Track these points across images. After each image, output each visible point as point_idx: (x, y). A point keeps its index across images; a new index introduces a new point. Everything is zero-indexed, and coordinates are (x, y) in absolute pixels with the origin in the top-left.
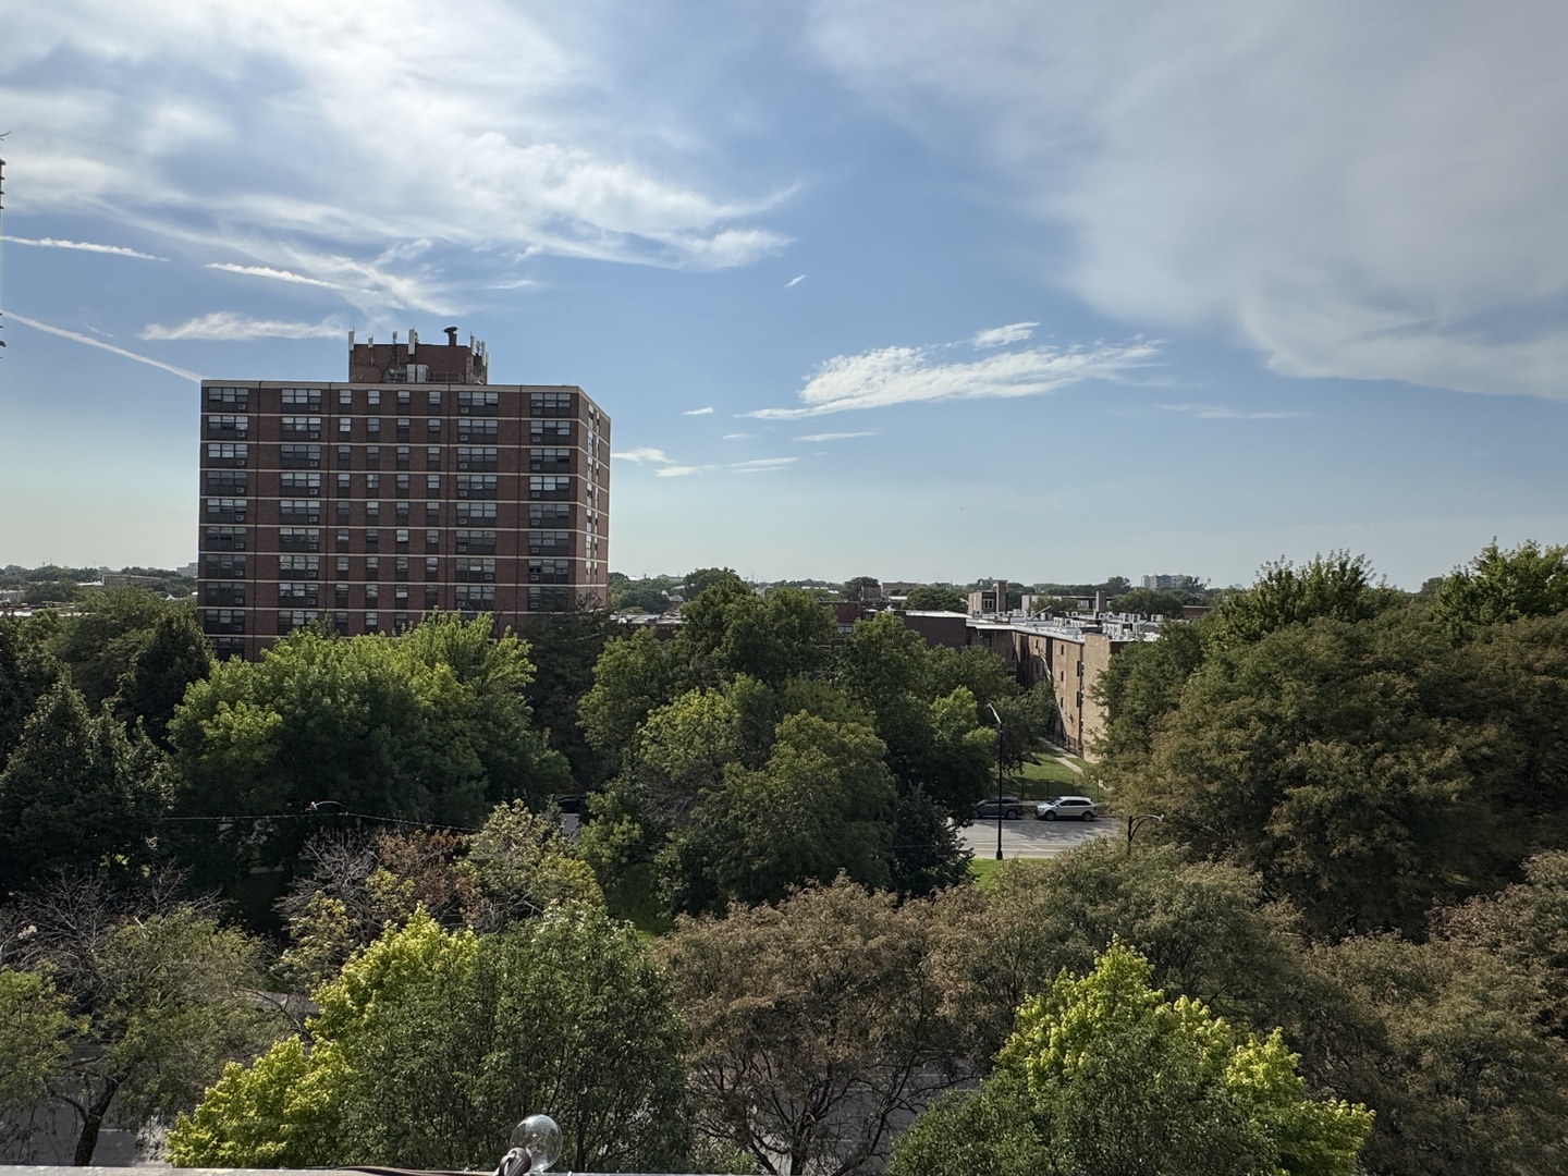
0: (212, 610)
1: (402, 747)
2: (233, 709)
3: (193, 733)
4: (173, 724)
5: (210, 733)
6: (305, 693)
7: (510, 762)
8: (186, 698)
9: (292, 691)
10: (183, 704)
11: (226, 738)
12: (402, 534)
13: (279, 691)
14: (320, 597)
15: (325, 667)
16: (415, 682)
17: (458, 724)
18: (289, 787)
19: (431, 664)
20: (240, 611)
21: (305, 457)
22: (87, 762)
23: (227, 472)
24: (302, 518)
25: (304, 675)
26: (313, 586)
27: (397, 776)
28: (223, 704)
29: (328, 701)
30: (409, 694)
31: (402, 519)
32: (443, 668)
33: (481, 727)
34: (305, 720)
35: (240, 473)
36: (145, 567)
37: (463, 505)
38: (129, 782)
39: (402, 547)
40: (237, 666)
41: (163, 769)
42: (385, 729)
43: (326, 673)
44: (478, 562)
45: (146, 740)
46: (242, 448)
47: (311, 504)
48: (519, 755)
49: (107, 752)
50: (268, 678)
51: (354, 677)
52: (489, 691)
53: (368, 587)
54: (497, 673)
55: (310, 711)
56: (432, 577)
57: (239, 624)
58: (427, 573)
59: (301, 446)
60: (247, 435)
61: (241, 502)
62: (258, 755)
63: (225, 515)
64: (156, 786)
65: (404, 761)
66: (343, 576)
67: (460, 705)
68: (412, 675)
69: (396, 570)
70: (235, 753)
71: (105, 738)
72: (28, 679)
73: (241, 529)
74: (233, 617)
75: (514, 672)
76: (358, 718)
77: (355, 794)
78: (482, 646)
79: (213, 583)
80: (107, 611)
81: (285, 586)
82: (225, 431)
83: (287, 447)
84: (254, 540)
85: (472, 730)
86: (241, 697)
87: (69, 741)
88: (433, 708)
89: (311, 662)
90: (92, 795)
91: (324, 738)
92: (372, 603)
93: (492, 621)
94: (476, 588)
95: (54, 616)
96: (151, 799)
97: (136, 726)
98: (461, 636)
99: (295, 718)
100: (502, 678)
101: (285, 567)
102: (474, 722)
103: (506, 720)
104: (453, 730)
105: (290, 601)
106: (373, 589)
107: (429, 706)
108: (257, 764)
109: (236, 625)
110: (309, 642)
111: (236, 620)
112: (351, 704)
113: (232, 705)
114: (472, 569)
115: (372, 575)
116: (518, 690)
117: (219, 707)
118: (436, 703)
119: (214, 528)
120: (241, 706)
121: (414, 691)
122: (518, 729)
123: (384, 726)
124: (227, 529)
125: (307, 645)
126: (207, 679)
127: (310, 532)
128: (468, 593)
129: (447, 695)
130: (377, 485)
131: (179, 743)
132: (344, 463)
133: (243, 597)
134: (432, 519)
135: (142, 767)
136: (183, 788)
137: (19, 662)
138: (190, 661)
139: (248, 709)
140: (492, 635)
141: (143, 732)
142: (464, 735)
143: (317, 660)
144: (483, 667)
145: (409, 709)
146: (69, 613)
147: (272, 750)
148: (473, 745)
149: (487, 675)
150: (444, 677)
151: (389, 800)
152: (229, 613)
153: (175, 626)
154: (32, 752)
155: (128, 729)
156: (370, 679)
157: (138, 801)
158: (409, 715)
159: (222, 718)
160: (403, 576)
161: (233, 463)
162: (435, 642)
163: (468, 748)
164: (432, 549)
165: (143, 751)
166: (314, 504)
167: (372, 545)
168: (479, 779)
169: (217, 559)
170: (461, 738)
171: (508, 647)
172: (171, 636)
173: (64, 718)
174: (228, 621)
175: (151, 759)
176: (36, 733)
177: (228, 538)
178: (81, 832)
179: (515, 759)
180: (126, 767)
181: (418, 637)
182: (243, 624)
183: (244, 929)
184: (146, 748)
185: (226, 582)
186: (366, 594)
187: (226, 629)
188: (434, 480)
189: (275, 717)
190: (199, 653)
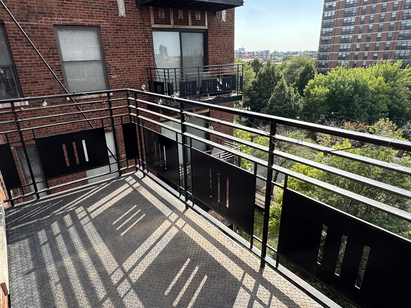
0: (320, 61)
1: (362, 101)
2: (318, 87)
3: (308, 93)
4: (304, 90)
5: (312, 93)
6: (336, 84)
7: (398, 109)
8: (308, 84)
9: (333, 83)
10: (307, 85)
11: (315, 94)
12: (379, 35)
13: (330, 83)
14: (350, 57)
15: (343, 77)
16: (370, 82)
17: (381, 96)
18: (329, 108)
19: (377, 77)
20: (327, 62)
21: (351, 12)
22: (285, 97)
23: (328, 21)
24: (347, 32)
25: (337, 79)
26: (348, 53)
27: (359, 109)
28: (316, 86)
29: (342, 86)
30: (367, 86)
31: (380, 30)
32: (381, 78)
33: (390, 97)
34: (335, 91)
35: (332, 21)
36: (309, 50)
37: (403, 22)
38: (293, 103)
39: (379, 39)
40: (321, 76)
41: (301, 100)
42: (357, 95)
43: (343, 79)
44: (406, 42)
45: (298, 93)
46: (334, 12)
47: (351, 28)
48: (402, 107)
49: (290, 95)
50: (328, 79)
51: (351, 80)
52: (396, 86)
53: (365, 53)
54: (400, 80)
55: (337, 89)
56: (387, 49)
57: (327, 65)
58: (386, 47)
59: (350, 9)
60: (336, 8)
61: (331, 29)
62: (322, 99)
63: (327, 34)
64: (299, 104)
65: (361, 105)
66: (358, 50)
67: (384, 90)
68: (370, 80)
69: (375, 47)
70: (317, 98)
71: (289, 92)
72: (277, 78)
73: (330, 38)
74: (325, 63)
75: (406, 80)
76: (350, 92)
77: (346, 112)
78: (396, 72)
79: (321, 54)
80: (296, 62)
81: (340, 54)
82: (330, 8)
83: (347, 10)
84: (333, 41)
85: (387, 98)
86: (321, 84)
87: (283, 92)
88: (374, 90)
89: (339, 75)
90: (286, 105)
91: (340, 97)
92: (365, 58)
93: (402, 63)
94: (403, 51)
95: (286, 63)
96: (297, 107)
97: (296, 90)
98: (390, 68)
99: (333, 91)
100: (402, 82)
101: (341, 48)
102: (388, 96)
103: (400, 96)
104: (380, 97)
105: (341, 58)
106: (366, 53)
107: (373, 90)
108: (322, 101)
109: (326, 65)
110: (340, 70)
111: (326, 64)
112: (349, 88)
113: (318, 86)
114: (403, 45)
115: (367, 49)
116: (407, 86)
117: (315, 86)
118: (376, 89)
119: (323, 38)
120: (320, 86)
121: (369, 85)
122: (404, 99)
123: (357, 94)
124: (327, 38)
125: (339, 71)
126: (313, 79)
127: (350, 37)
128: (399, 54)
129: (380, 87)
130: (373, 19)
131: (306, 95)
132: (364, 13)
133: (329, 57)
134: (391, 28)
135: (296, 100)
136: (305, 105)
137: (275, 74)
138: (311, 75)
139: (322, 87)
140: (401, 68)
141: (297, 91)
142: (384, 99)
143: (341, 75)
144: (395, 78)
145: (366, 90)
146: (289, 63)
147: (326, 98)
148: (386, 103)
149: (396, 81)
150: (380, 81)
151: (355, 115)
152: (324, 62)
153: (309, 65)
154: (276, 94)
155: (294, 91)
156: (356, 81)
157: (295, 107)
158: (366, 92)
159: (315, 89)
160: (377, 49)
161: (330, 18)
162: (380, 70)
163: (384, 103)
164: (389, 39)
165: (297, 96)
166: (352, 27)
167: (368, 39)
168: (386, 113)
169: (323, 47)
170: (382, 100)
171: (406, 72)
172: (308, 68)
173: (282, 87)
174: (324, 64)
175: (299, 98)
176: (277, 90)
177: (326, 41)
178: (283, 112)
179: (400, 108)
180: (293, 99)
181: (374, 69)
182: (328, 65)
183: (312, 139)
184: (298, 95)
185: (325, 53)
186: (364, 55)
187: (323, 66)
188: (394, 14)
189: (328, 90)
190: (314, 73)
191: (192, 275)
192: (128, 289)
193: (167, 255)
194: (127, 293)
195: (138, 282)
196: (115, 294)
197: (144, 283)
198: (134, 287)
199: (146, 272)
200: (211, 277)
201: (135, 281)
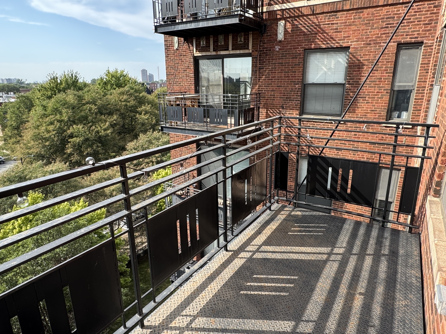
191: (258, 285)
192: (305, 323)
193: (245, 311)
194: (308, 321)
195: (292, 319)
196: (317, 330)
197: (289, 314)
198: (299, 319)
199: (277, 319)
200: (253, 274)
201: (293, 322)
